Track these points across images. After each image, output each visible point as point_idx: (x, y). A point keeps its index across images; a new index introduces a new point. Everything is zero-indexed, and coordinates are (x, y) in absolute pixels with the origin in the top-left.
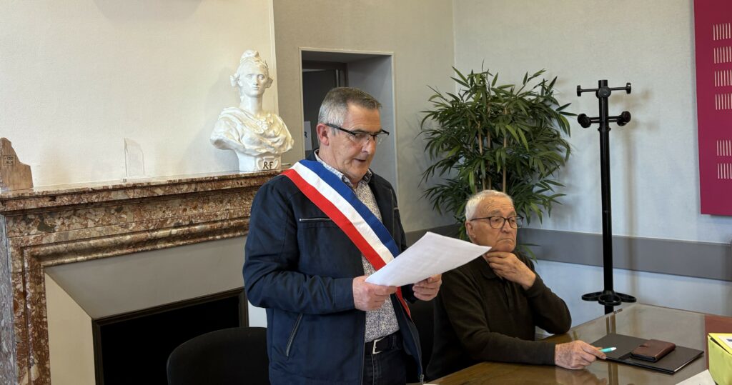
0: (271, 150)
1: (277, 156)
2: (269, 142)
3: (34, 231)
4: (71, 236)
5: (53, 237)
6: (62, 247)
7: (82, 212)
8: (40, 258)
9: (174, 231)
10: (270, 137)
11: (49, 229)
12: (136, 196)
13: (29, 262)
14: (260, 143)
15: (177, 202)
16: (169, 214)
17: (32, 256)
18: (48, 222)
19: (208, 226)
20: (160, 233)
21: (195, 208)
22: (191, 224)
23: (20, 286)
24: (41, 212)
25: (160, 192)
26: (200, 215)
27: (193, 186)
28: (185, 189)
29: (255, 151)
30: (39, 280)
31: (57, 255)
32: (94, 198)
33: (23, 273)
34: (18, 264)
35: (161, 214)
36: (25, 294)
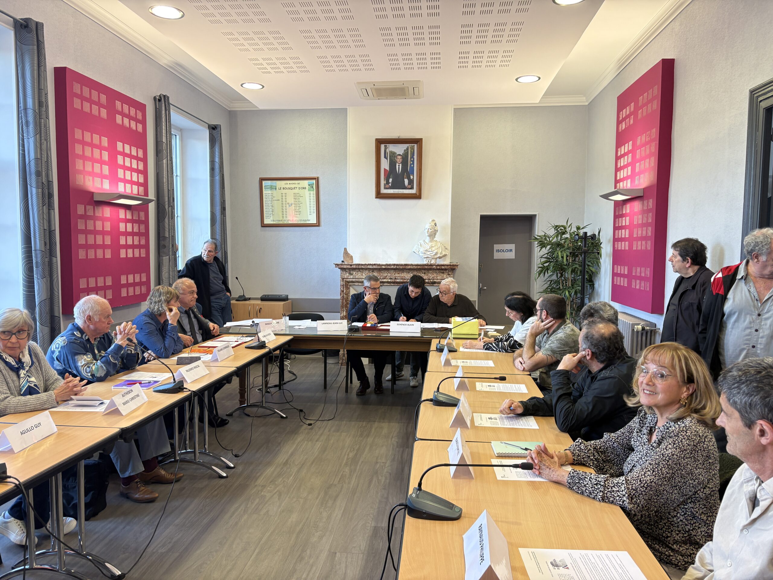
0: (429, 256)
1: (433, 258)
2: (429, 253)
3: (348, 274)
4: (356, 277)
5: (352, 277)
6: (354, 280)
7: (361, 271)
8: (349, 282)
9: (389, 280)
10: (429, 251)
11: (352, 274)
12: (376, 267)
13: (345, 283)
14: (425, 253)
15: (392, 271)
16: (389, 275)
17: (346, 281)
18: (351, 272)
19: (402, 280)
20: (385, 280)
21: (399, 274)
22: (395, 279)
23: (342, 289)
24: (349, 269)
25: (384, 267)
26: (399, 276)
27: (395, 266)
28: (392, 267)
29: (422, 256)
30: (348, 289)
31: (353, 282)
32: (363, 267)
33: (343, 285)
34: (342, 283)
35: (386, 274)
36: (343, 291)
